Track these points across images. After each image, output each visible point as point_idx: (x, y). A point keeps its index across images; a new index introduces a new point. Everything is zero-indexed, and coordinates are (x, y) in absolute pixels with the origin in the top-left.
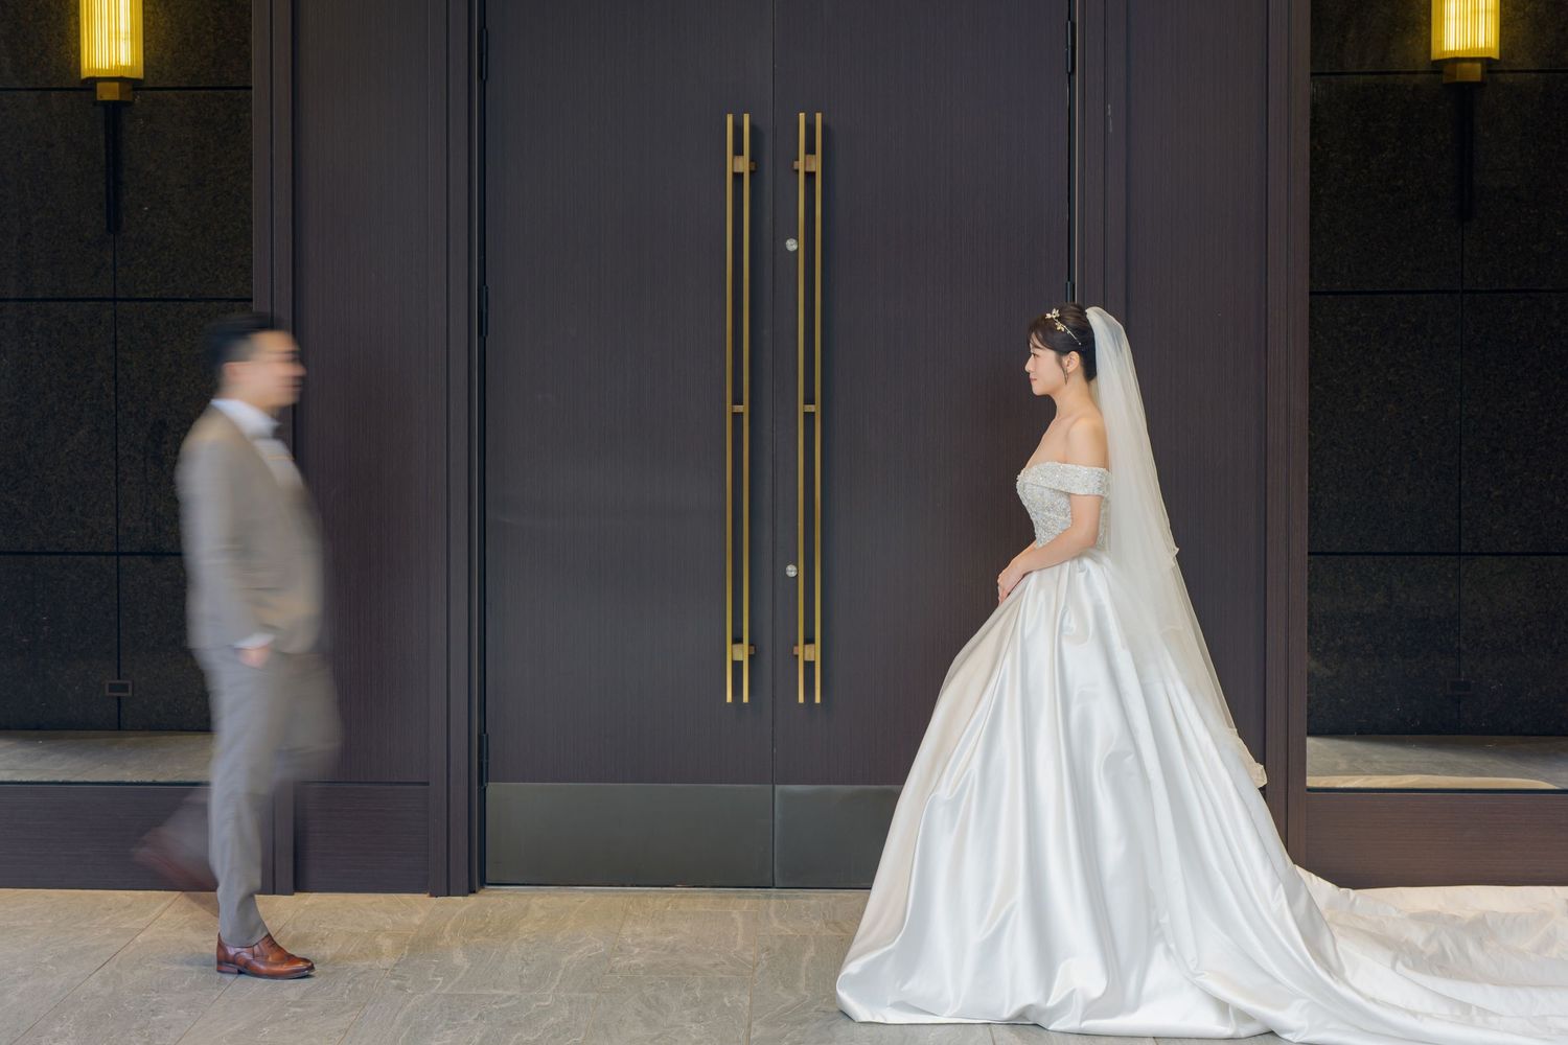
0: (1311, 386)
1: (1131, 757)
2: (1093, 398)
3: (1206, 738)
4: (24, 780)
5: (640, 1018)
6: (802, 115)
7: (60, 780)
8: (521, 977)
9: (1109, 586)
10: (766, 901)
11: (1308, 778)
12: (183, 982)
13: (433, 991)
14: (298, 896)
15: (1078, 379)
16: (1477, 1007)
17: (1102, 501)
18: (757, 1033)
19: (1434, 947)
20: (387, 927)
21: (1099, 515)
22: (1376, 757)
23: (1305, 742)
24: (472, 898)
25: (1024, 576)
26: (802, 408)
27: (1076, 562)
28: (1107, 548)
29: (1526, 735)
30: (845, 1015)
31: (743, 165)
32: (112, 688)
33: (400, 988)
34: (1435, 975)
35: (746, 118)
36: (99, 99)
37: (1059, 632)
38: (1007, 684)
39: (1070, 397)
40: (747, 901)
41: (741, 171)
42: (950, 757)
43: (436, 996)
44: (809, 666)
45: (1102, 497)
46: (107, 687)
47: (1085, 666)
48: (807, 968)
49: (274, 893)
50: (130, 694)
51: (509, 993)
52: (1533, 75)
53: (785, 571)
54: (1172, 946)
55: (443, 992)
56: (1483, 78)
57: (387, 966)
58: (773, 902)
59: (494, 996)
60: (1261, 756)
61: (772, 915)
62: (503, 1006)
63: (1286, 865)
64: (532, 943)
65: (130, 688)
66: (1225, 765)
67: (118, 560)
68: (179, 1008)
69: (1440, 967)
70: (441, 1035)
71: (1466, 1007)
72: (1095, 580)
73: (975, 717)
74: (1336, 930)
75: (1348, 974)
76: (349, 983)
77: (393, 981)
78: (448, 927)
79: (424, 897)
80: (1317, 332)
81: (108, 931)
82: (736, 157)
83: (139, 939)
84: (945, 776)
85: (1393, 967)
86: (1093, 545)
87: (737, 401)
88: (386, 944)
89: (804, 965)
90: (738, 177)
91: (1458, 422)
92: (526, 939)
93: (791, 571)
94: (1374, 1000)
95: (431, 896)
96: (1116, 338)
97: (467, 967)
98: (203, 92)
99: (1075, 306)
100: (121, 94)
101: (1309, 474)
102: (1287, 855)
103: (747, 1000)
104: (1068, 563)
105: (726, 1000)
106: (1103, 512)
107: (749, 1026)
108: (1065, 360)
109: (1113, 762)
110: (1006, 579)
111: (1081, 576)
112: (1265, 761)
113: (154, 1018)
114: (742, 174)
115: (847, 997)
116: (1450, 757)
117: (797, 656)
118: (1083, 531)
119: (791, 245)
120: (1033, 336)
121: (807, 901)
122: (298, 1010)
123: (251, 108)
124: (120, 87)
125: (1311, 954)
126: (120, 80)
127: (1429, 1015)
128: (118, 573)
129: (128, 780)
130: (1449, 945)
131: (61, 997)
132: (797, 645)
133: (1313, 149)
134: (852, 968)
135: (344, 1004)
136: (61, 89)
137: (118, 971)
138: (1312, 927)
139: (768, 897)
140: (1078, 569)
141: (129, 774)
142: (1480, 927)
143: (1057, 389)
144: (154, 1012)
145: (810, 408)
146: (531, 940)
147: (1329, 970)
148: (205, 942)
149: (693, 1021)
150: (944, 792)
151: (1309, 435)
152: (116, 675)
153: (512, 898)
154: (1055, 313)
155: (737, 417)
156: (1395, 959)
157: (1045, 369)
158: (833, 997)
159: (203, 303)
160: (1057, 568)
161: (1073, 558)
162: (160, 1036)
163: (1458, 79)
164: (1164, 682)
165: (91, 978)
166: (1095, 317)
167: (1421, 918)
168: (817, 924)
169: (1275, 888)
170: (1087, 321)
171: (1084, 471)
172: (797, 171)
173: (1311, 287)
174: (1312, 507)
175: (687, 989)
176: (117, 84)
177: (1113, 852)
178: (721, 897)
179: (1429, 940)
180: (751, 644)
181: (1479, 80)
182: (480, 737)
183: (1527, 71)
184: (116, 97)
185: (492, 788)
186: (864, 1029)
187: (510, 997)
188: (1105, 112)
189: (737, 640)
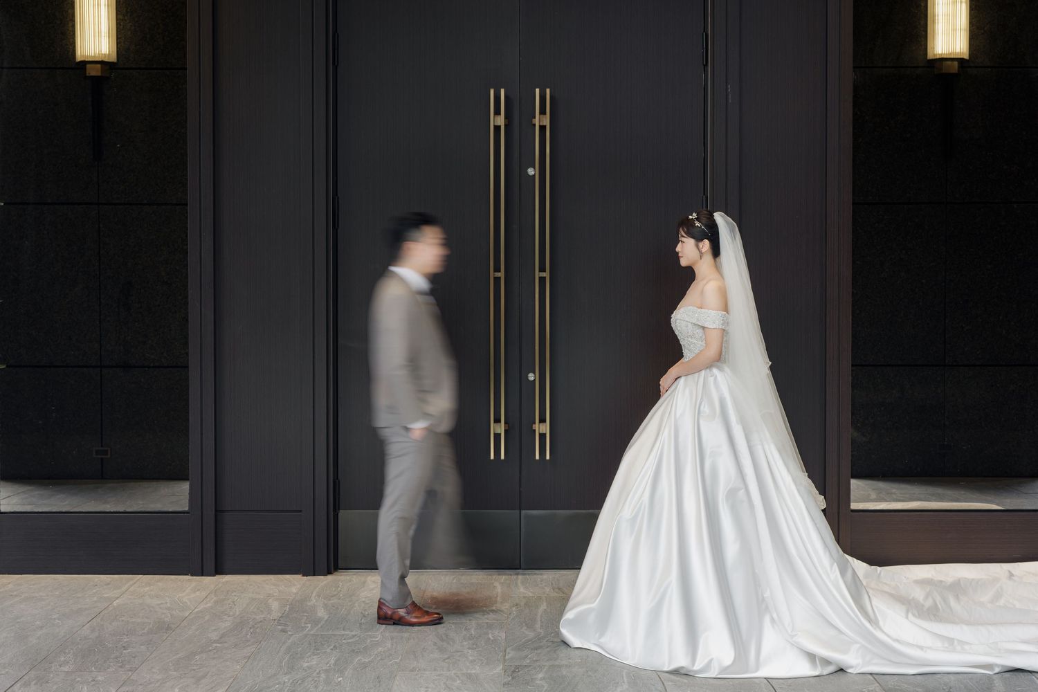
0: (854, 262)
1: (743, 491)
2: (718, 268)
3: (788, 479)
4: (40, 510)
5: (435, 647)
6: (537, 90)
7: (64, 510)
8: (360, 624)
9: (729, 385)
10: (515, 577)
11: (851, 504)
12: (144, 629)
13: (304, 633)
14: (218, 577)
15: (708, 257)
16: (958, 640)
17: (724, 332)
18: (510, 655)
19: (929, 603)
20: (275, 594)
21: (722, 340)
22: (894, 491)
23: (850, 481)
24: (330, 577)
25: (676, 379)
26: (538, 274)
27: (708, 370)
28: (727, 360)
29: (985, 476)
30: (565, 643)
31: (501, 121)
32: (97, 452)
33: (284, 631)
34: (931, 620)
35: (503, 91)
36: (88, 75)
37: (698, 414)
38: (666, 447)
39: (704, 267)
40: (504, 577)
41: (499, 124)
42: (631, 491)
43: (306, 636)
44: (543, 436)
45: (724, 330)
46: (94, 453)
47: (714, 435)
48: (541, 616)
49: (202, 575)
50: (109, 456)
51: (353, 633)
52: (989, 69)
53: (527, 377)
54: (775, 616)
55: (312, 633)
56: (958, 71)
57: (275, 618)
58: (520, 577)
59: (343, 635)
60: (822, 490)
61: (520, 584)
62: (349, 641)
63: (838, 552)
64: (368, 603)
65: (109, 453)
66: (801, 495)
67: (101, 371)
68: (141, 645)
69: (935, 615)
70: (309, 659)
71: (951, 641)
72: (720, 381)
73: (645, 468)
74: (871, 592)
75: (881, 623)
76: (251, 628)
77: (279, 627)
78: (314, 594)
79: (299, 577)
80: (858, 228)
81: (95, 599)
82: (496, 116)
83: (115, 604)
84: (627, 503)
85: (907, 618)
86: (719, 359)
87: (497, 269)
88: (275, 605)
89: (539, 614)
90: (497, 128)
91: (943, 284)
92: (364, 602)
93: (531, 377)
94: (897, 641)
95: (303, 576)
96: (732, 231)
97: (326, 617)
98: (156, 71)
99: (707, 211)
100: (102, 73)
101: (853, 316)
102: (839, 547)
103: (503, 636)
104: (703, 372)
105: (490, 636)
106: (724, 340)
107: (505, 651)
108: (701, 245)
109: (731, 494)
110: (664, 381)
111: (711, 380)
112: (825, 493)
113: (124, 651)
114: (500, 127)
115: (566, 633)
116: (939, 490)
117: (535, 430)
118: (712, 351)
119: (531, 172)
120: (681, 230)
121: (541, 576)
122: (218, 645)
123: (186, 81)
124: (102, 67)
125: (858, 609)
126: (102, 63)
127: (930, 648)
128: (101, 379)
129: (108, 511)
130: (938, 599)
131: (64, 639)
132: (535, 423)
133: (855, 114)
134: (569, 615)
135: (248, 641)
136: (63, 68)
137: (102, 623)
138: (856, 589)
139: (517, 574)
140: (709, 375)
141: (109, 506)
142: (957, 588)
143: (695, 263)
144: (125, 648)
145: (543, 274)
146: (368, 602)
147: (870, 621)
148: (159, 605)
149: (469, 648)
150: (627, 513)
151: (853, 292)
152: (100, 445)
153: (355, 576)
154: (695, 215)
155: (497, 280)
156: (907, 612)
157: (689, 250)
158: (558, 633)
159: (155, 207)
160: (697, 374)
161: (707, 368)
162: (129, 662)
163: (943, 72)
164: (762, 445)
165: (85, 628)
166: (719, 217)
167: (923, 582)
168: (547, 590)
169: (832, 566)
170: (714, 221)
171: (713, 313)
172: (535, 125)
173: (853, 199)
174: (854, 336)
175: (466, 629)
176: (99, 66)
177: (732, 548)
178: (487, 575)
179: (926, 597)
180: (505, 423)
181: (957, 72)
182: (334, 482)
183: (985, 67)
184: (99, 74)
185: (342, 514)
186: (577, 652)
187: (354, 636)
188: (727, 89)
189: (497, 421)
